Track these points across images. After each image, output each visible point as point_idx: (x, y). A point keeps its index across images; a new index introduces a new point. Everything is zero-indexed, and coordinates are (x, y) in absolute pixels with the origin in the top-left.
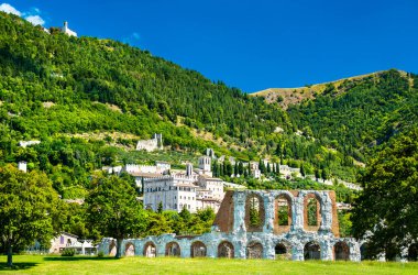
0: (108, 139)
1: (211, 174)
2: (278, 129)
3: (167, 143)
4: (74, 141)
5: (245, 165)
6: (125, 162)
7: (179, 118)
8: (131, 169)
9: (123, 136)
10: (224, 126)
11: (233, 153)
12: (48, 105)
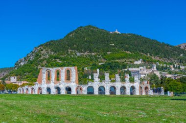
0: (126, 61)
1: (156, 70)
2: (181, 55)
3: (144, 61)
4: (115, 62)
5: (168, 66)
6: (129, 67)
7: (148, 54)
8: (130, 69)
9: (130, 60)
10: (163, 55)
11: (166, 63)
12: (109, 53)
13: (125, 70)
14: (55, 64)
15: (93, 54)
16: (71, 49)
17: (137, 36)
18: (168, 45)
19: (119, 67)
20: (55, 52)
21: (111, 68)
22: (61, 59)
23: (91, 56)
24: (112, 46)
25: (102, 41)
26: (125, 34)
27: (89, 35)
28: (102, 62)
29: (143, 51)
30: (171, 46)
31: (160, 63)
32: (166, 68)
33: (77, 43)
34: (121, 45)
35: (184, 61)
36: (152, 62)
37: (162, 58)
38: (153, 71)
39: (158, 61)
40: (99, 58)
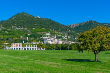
0: (42, 33)
1: (56, 38)
2: (70, 31)
3: (51, 33)
4: (37, 34)
6: (43, 37)
7: (53, 30)
8: (44, 38)
9: (44, 33)
11: (61, 35)
12: (34, 29)
13: (41, 38)
14: (5, 34)
15: (25, 29)
16: (13, 26)
17: (49, 20)
18: (64, 25)
19: (38, 36)
20: (5, 27)
21: (34, 37)
22: (8, 31)
23: (24, 30)
24: (35, 25)
25: (30, 22)
26: (43, 18)
27: (23, 18)
28: (30, 33)
29: (51, 28)
30: (65, 26)
31: (59, 34)
32: (61, 37)
33: (17, 23)
34: (40, 25)
35: (70, 34)
36: (55, 34)
37: (60, 32)
38: (54, 39)
39: (58, 34)
40: (28, 31)
